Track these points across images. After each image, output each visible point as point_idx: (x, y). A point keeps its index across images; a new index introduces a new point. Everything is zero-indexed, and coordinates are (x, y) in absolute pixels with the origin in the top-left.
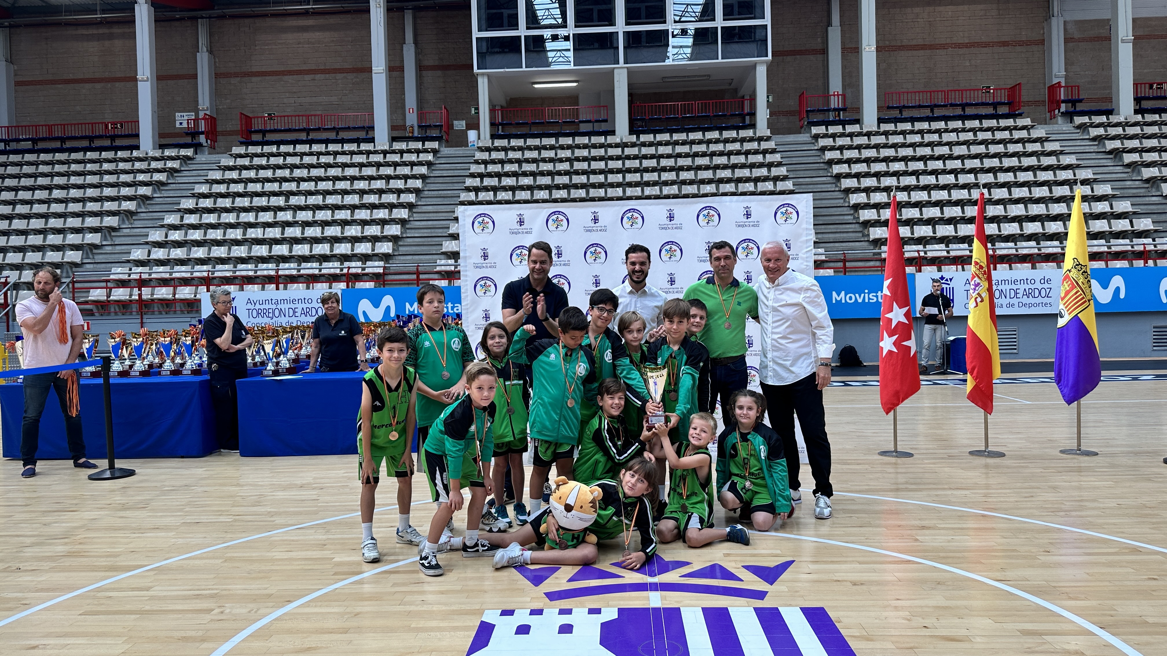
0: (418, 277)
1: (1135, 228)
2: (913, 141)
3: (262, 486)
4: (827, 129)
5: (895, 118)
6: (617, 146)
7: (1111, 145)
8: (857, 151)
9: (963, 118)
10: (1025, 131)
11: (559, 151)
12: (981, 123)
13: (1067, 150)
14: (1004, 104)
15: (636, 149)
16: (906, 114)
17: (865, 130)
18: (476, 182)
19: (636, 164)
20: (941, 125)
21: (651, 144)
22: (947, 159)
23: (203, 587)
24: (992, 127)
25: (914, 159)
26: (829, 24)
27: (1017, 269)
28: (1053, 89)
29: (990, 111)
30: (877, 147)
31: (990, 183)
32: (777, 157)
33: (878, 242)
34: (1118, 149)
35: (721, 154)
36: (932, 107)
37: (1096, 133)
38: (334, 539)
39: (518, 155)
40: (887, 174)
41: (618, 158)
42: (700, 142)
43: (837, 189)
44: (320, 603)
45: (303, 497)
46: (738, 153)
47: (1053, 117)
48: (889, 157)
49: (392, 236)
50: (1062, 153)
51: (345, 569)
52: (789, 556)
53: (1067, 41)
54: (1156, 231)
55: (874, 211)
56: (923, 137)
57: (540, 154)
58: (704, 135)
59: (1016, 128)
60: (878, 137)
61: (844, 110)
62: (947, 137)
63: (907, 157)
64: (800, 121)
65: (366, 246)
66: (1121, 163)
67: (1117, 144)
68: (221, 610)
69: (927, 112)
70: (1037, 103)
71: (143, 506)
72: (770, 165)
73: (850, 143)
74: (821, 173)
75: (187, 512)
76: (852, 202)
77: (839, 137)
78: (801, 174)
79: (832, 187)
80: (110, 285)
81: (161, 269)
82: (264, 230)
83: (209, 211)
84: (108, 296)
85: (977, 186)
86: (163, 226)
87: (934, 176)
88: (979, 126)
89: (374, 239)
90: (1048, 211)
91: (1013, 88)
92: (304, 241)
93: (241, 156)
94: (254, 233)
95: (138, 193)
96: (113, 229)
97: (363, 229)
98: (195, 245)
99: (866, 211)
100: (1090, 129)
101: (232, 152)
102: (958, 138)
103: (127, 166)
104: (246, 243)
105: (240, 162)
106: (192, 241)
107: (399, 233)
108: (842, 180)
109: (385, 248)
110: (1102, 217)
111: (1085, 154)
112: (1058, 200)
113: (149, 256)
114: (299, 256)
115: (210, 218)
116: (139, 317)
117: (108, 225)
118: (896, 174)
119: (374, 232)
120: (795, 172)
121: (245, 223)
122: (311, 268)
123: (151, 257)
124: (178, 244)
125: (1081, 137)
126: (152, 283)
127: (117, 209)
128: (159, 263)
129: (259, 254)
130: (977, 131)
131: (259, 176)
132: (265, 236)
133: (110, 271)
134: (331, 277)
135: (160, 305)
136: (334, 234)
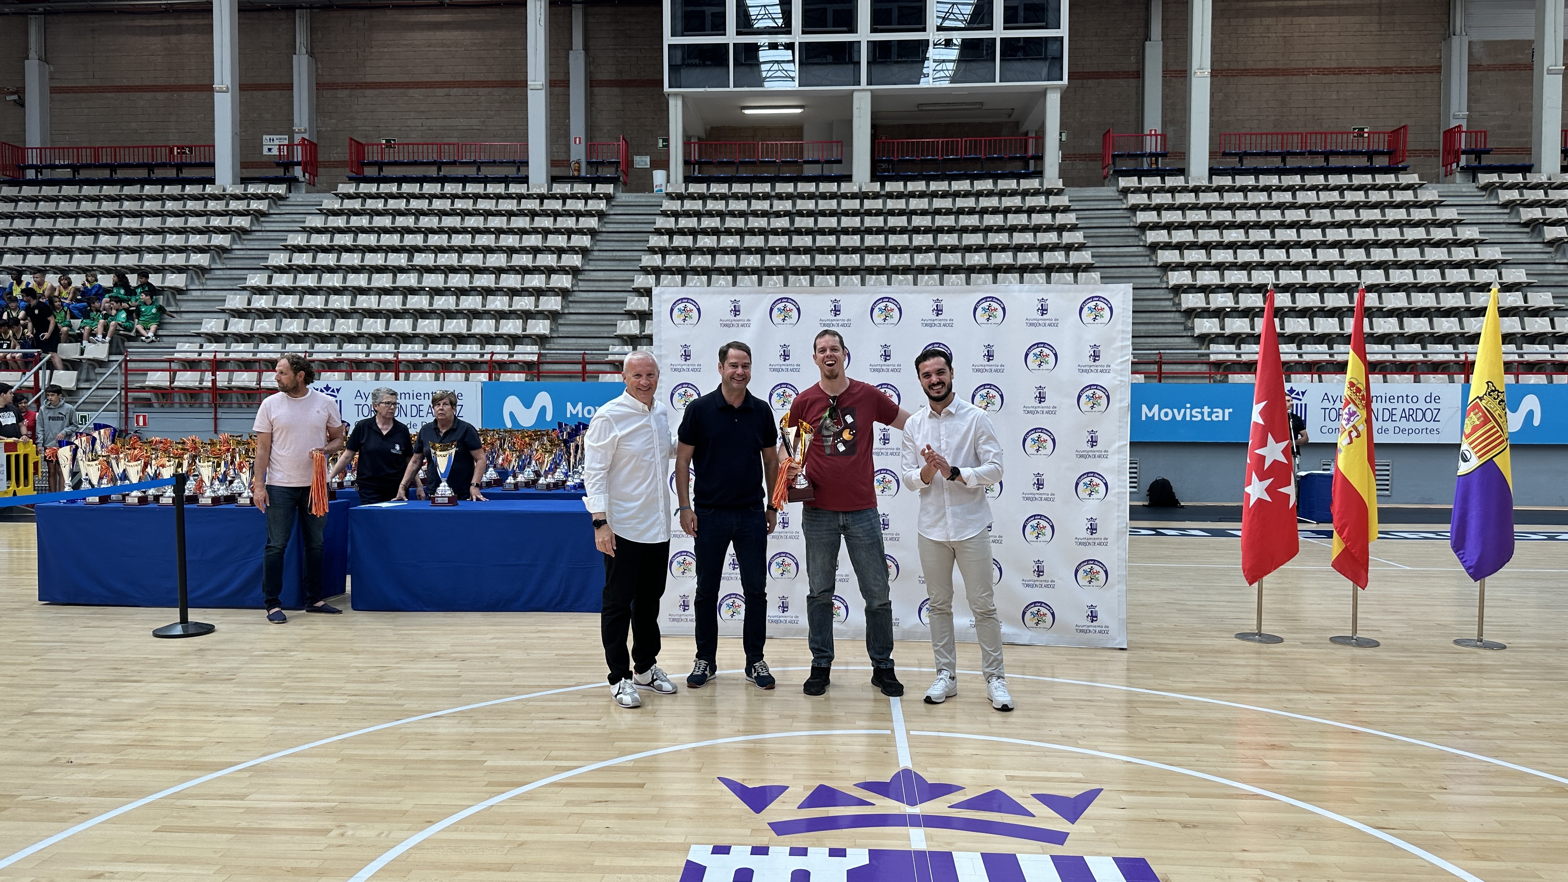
0: (584, 368)
1: (1557, 330)
2: (1257, 201)
3: (383, 653)
4: (1140, 182)
5: (1233, 169)
6: (854, 196)
7: (1527, 214)
8: (1180, 212)
9: (1326, 171)
10: (1410, 192)
11: (775, 202)
12: (1350, 179)
13: (1467, 219)
14: (1382, 153)
15: (880, 201)
16: (1248, 163)
17: (1191, 184)
18: (663, 241)
19: (879, 221)
20: (1296, 180)
21: (900, 196)
22: (1302, 226)
23: (315, 797)
24: (1365, 186)
25: (1258, 225)
26: (1147, 37)
27: (1393, 382)
28: (1451, 134)
29: (1363, 162)
30: (1207, 207)
31: (1360, 263)
32: (1070, 218)
33: (1205, 339)
34: (1537, 220)
35: (995, 211)
36: (1283, 156)
37: (1507, 198)
38: (484, 734)
39: (720, 206)
40: (1220, 245)
41: (855, 213)
42: (967, 194)
43: (1152, 264)
44: (471, 827)
45: (440, 672)
46: (1019, 211)
47: (1449, 173)
48: (1223, 222)
49: (550, 312)
50: (1460, 223)
51: (501, 778)
52: (1095, 782)
53: (1471, 68)
55: (1201, 296)
56: (1270, 196)
57: (749, 204)
58: (972, 185)
59: (1398, 187)
60: (1209, 194)
61: (1164, 155)
62: (1303, 197)
63: (1248, 222)
64: (1104, 168)
65: (514, 325)
66: (1540, 240)
67: (1536, 213)
68: (342, 831)
69: (1277, 162)
71: (228, 678)
72: (1061, 229)
73: (1171, 201)
74: (1131, 241)
75: (287, 687)
76: (1172, 283)
77: (1156, 192)
78: (1104, 241)
79: (1146, 261)
80: (174, 366)
81: (242, 347)
82: (380, 298)
83: (307, 270)
84: (172, 381)
85: (1342, 265)
86: (244, 289)
87: (1284, 250)
88: (1347, 182)
89: (526, 315)
90: (1438, 303)
91: (1396, 132)
92: (433, 315)
93: (349, 197)
94: (365, 302)
95: (212, 243)
96: (180, 291)
97: (511, 300)
98: (287, 315)
99: (1191, 295)
100: (1499, 191)
101: (338, 191)
102: (1318, 199)
103: (198, 206)
104: (355, 315)
105: (349, 204)
106: (283, 310)
107: (559, 308)
108: (1159, 251)
109: (540, 327)
110: (1511, 313)
111: (1490, 226)
112: (1453, 288)
113: (226, 328)
114: (426, 335)
115: (309, 280)
116: (212, 410)
117: (172, 285)
118: (1232, 246)
119: (526, 305)
120: (1095, 239)
121: (354, 288)
122: (441, 352)
123: (229, 331)
124: (265, 314)
125: (1487, 203)
126: (230, 366)
127: (184, 263)
128: (239, 339)
129: (372, 331)
130: (1345, 189)
131: (374, 225)
132: (381, 307)
133: (175, 348)
134: (468, 366)
135: (239, 396)
136: (472, 307)
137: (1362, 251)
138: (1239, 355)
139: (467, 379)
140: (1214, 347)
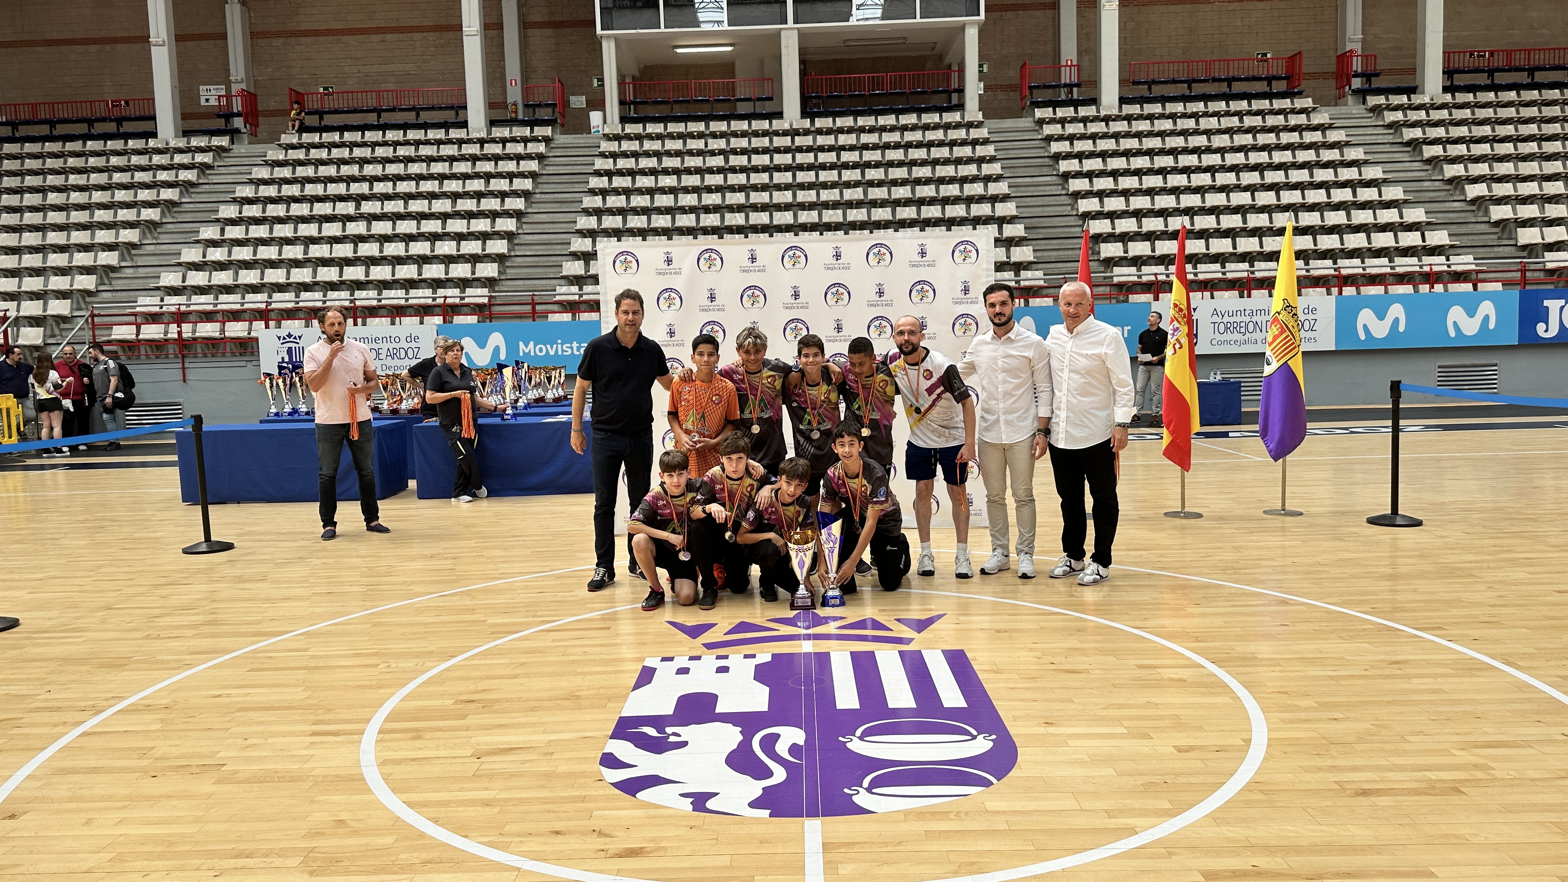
0: (534, 308)
1: (1428, 243)
2: (1163, 128)
4: (1055, 112)
5: (1142, 97)
6: (785, 133)
7: (1409, 134)
8: (1091, 142)
9: (1228, 97)
10: (1304, 116)
11: (710, 141)
12: (1250, 105)
13: (1354, 140)
14: (1280, 78)
15: (810, 138)
16: (1157, 91)
17: (1103, 113)
18: (602, 182)
19: (809, 158)
20: (1199, 107)
21: (829, 132)
22: (1203, 152)
23: (360, 647)
24: (1263, 110)
25: (1163, 152)
28: (1344, 59)
29: (1262, 87)
30: (1116, 136)
31: (1255, 185)
32: (989, 150)
33: (1110, 263)
34: (1417, 139)
35: (919, 145)
36: (1190, 82)
37: (1392, 119)
38: (483, 604)
39: (656, 145)
40: (1127, 173)
41: (787, 150)
42: (893, 129)
43: (1064, 192)
46: (941, 144)
47: (1342, 96)
48: (1130, 150)
49: (497, 255)
50: (1347, 144)
51: (500, 629)
52: (942, 610)
54: (1452, 246)
55: (1108, 221)
56: (1175, 123)
57: (685, 144)
58: (897, 119)
59: (1293, 111)
60: (1119, 123)
61: (1078, 85)
62: (1207, 123)
63: (1153, 150)
64: (1022, 100)
65: (464, 268)
66: (1419, 158)
67: (1417, 133)
68: (387, 664)
69: (1183, 89)
70: (1324, 75)
71: (261, 579)
72: (981, 161)
73: (1083, 131)
74: (1045, 171)
75: (312, 583)
76: (1081, 210)
77: (1069, 122)
78: (1020, 172)
79: (1058, 190)
80: (139, 320)
81: (203, 299)
82: (331, 247)
83: (258, 221)
84: (137, 335)
85: (1238, 188)
86: (198, 242)
87: (1185, 176)
88: (1247, 108)
89: (474, 259)
90: (1323, 221)
91: (1293, 57)
92: (384, 262)
93: (293, 147)
94: (318, 251)
95: (161, 198)
96: (132, 246)
97: (459, 245)
98: (243, 266)
99: (1097, 221)
100: (1385, 113)
101: (282, 142)
102: (1220, 125)
103: (142, 160)
104: (308, 264)
105: (293, 155)
106: (238, 261)
107: (505, 251)
108: (1070, 180)
109: (488, 270)
110: (1388, 229)
111: (1376, 146)
112: (1337, 207)
113: (184, 281)
114: (379, 281)
115: (260, 231)
116: (180, 360)
117: (127, 241)
118: (1138, 173)
119: (474, 249)
120: (1012, 170)
121: (306, 237)
122: (395, 297)
123: (187, 283)
124: (221, 266)
125: (1374, 124)
126: (192, 318)
127: (135, 219)
128: (198, 291)
129: (327, 279)
130: (1245, 115)
131: (319, 174)
132: (333, 255)
133: (136, 302)
134: (421, 310)
135: (204, 346)
136: (421, 252)
137: (1257, 173)
138: (1140, 277)
139: (422, 323)
140: (1117, 270)
